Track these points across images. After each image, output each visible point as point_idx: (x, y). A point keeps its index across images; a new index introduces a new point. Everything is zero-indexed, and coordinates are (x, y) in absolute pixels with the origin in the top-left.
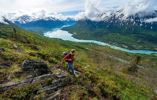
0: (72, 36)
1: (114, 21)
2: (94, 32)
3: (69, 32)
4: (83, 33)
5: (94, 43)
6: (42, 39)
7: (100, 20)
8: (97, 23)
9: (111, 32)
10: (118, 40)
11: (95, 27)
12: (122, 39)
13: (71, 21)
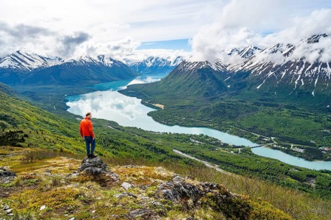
0: (149, 114)
1: (279, 72)
2: (218, 103)
3: (142, 103)
4: (182, 107)
5: (207, 137)
6: (56, 125)
7: (241, 68)
8: (231, 75)
9: (266, 105)
10: (282, 129)
11: (221, 87)
12: (293, 128)
13: (157, 66)
